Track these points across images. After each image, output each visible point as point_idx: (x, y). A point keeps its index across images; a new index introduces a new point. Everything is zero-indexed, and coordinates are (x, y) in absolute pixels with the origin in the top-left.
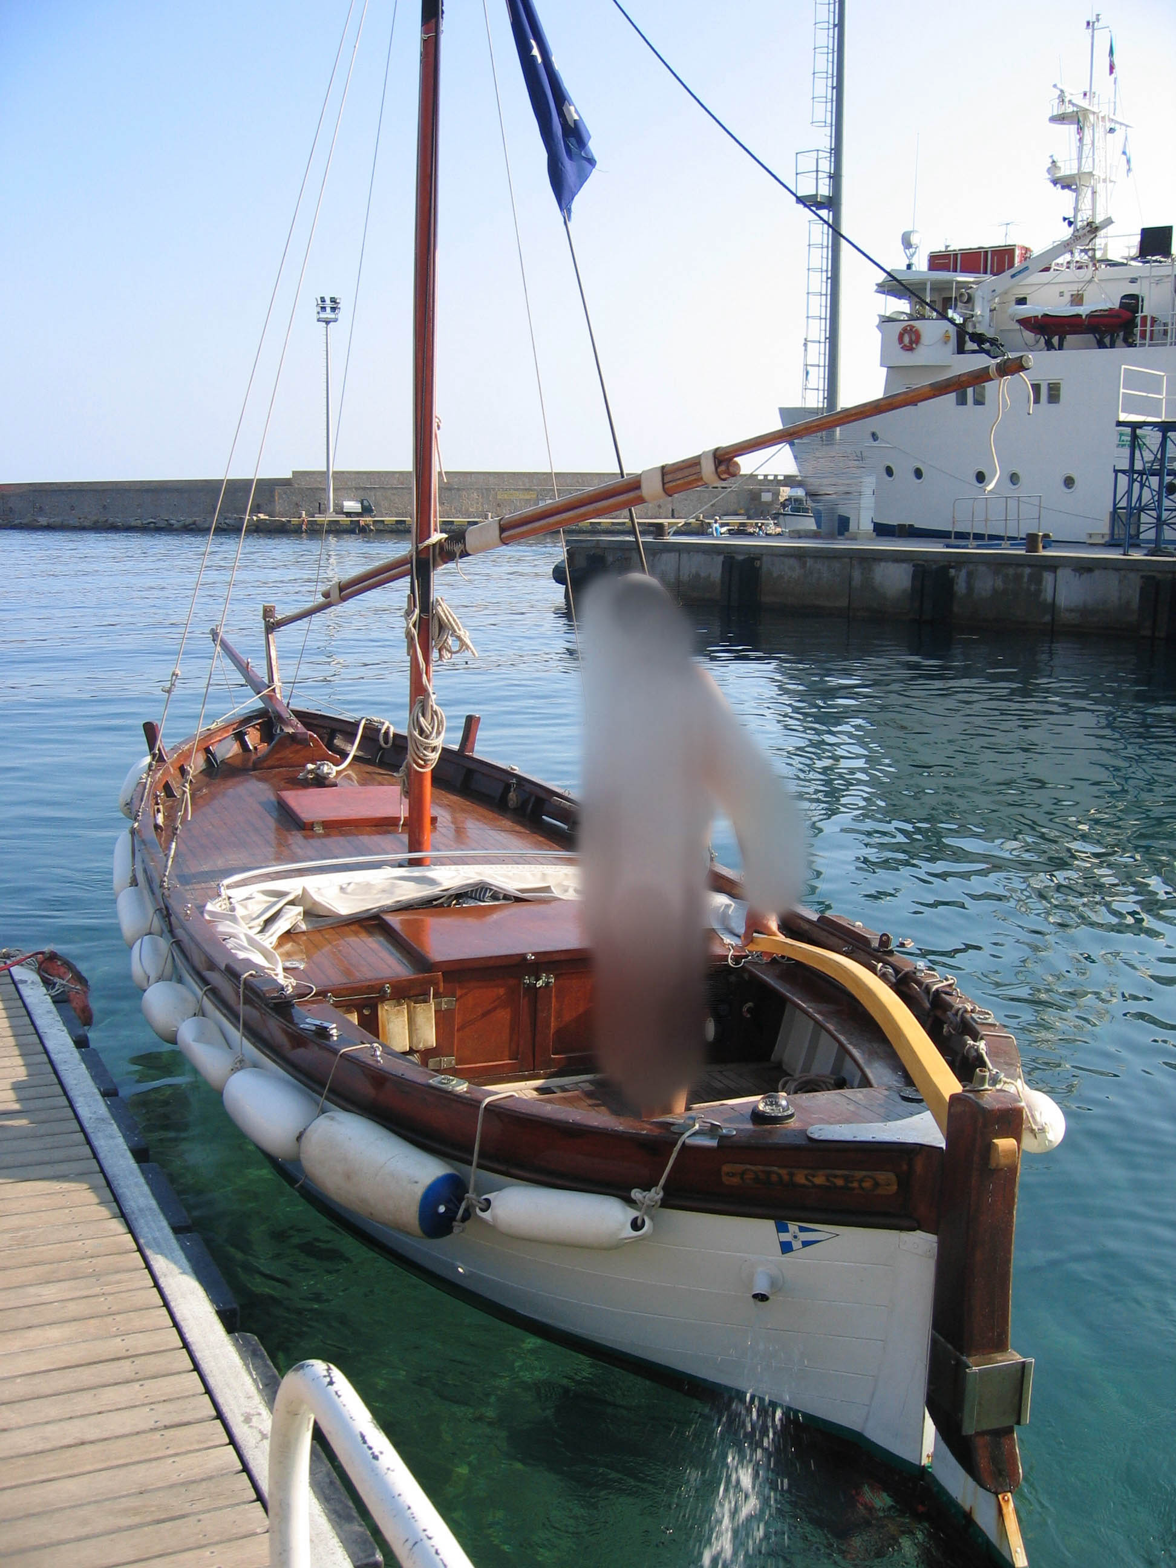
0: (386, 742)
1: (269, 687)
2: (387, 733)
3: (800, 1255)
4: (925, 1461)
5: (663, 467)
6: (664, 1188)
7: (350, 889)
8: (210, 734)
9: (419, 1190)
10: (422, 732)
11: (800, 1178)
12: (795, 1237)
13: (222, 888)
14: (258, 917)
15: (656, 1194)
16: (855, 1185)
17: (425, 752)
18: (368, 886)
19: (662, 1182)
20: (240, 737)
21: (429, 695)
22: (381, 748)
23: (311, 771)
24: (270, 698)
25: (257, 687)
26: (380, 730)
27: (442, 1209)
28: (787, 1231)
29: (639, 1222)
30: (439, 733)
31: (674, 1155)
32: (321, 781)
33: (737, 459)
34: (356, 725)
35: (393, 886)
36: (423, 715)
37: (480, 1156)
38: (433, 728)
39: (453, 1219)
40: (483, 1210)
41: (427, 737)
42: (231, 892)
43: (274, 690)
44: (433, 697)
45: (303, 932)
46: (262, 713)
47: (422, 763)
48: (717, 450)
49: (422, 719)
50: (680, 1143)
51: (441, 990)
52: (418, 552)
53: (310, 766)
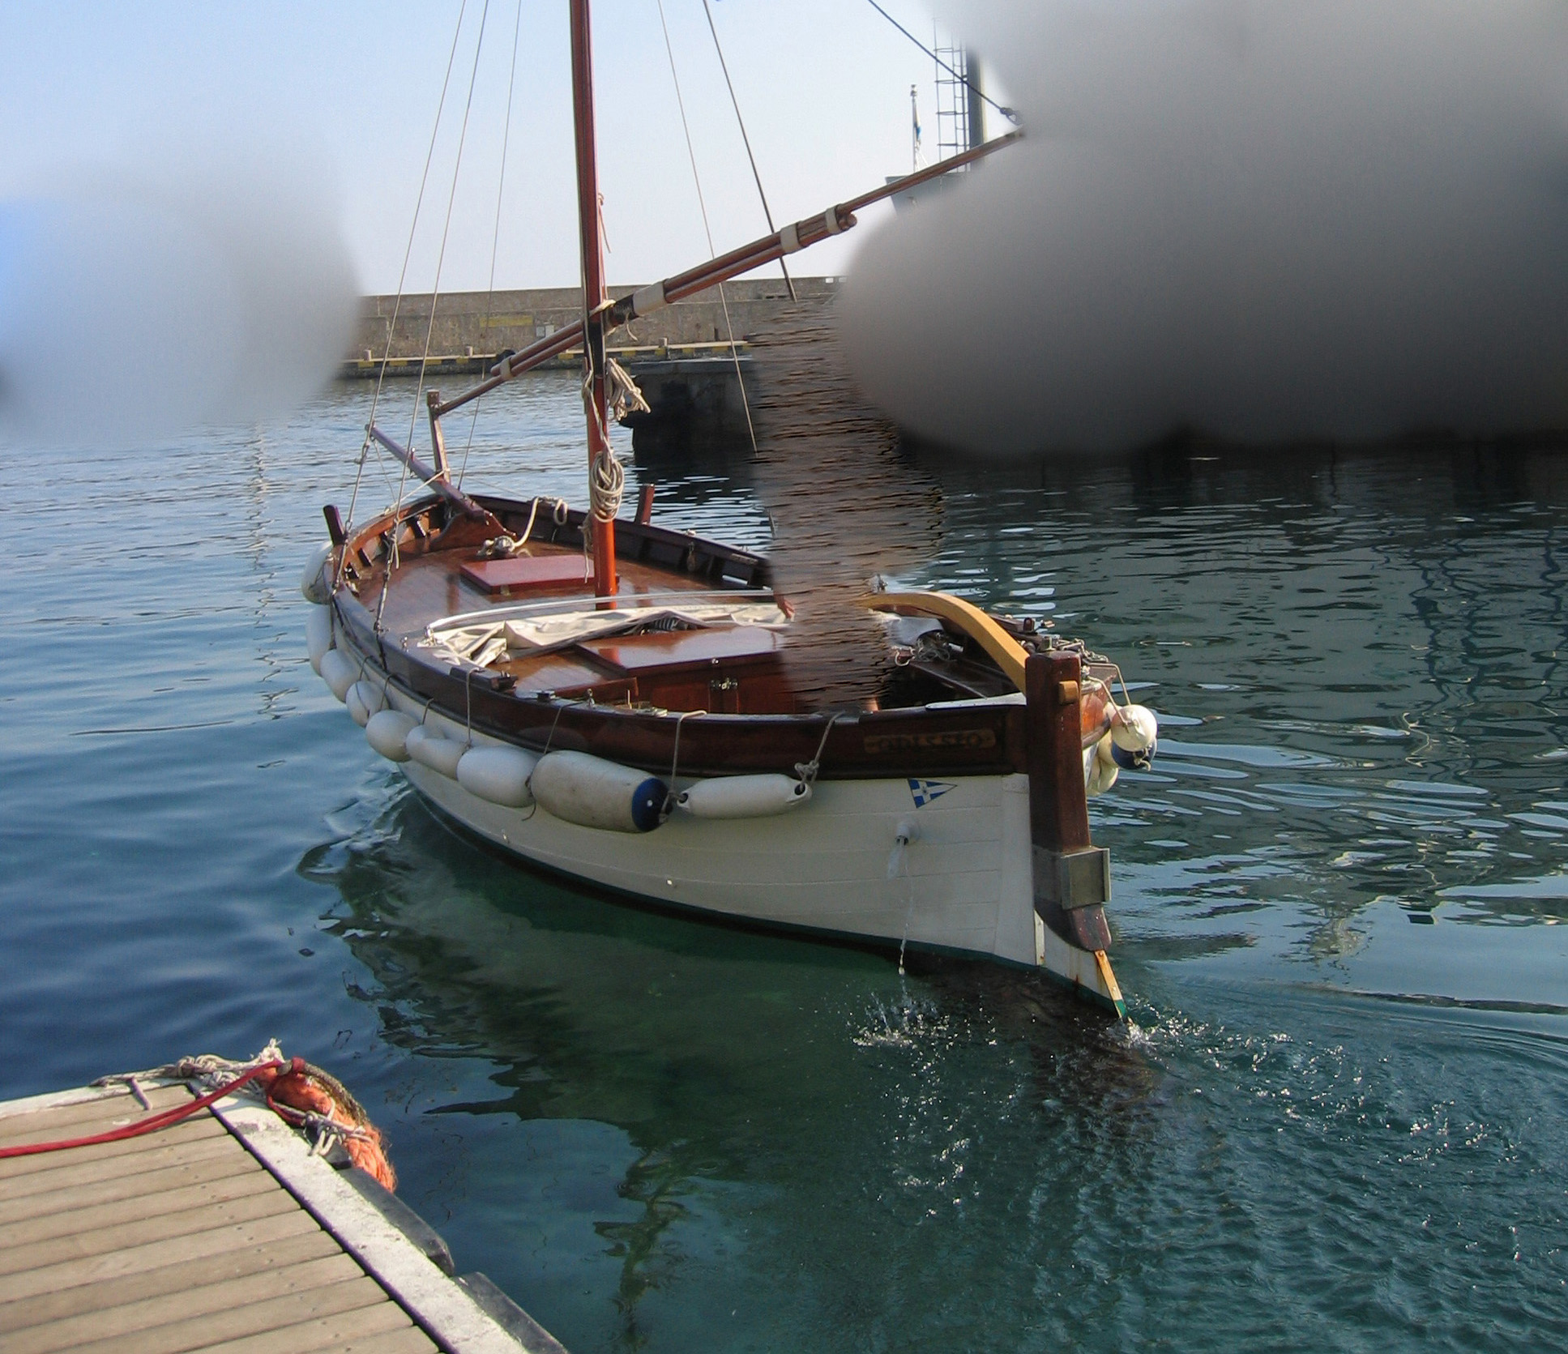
0: (561, 520)
1: (437, 473)
2: (561, 509)
3: (930, 805)
4: (1039, 962)
5: (797, 224)
6: (820, 760)
7: (545, 629)
8: (384, 519)
9: (632, 790)
10: (602, 484)
11: (923, 742)
12: (925, 792)
13: (429, 632)
14: (466, 649)
15: (813, 765)
16: (964, 742)
17: (607, 503)
18: (562, 625)
19: (818, 754)
20: (412, 523)
21: (607, 450)
22: (556, 526)
23: (490, 548)
24: (439, 484)
25: (423, 475)
26: (554, 508)
27: (650, 803)
28: (918, 787)
29: (801, 787)
30: (618, 485)
31: (826, 733)
32: (500, 555)
33: (853, 213)
34: (529, 504)
35: (585, 623)
36: (603, 469)
37: (678, 766)
38: (613, 480)
39: (659, 811)
40: (682, 802)
41: (607, 489)
42: (437, 635)
43: (442, 475)
44: (611, 451)
45: (507, 662)
46: (429, 500)
47: (604, 514)
48: (837, 206)
49: (601, 472)
50: (830, 724)
51: (637, 693)
52: (590, 319)
53: (489, 543)
